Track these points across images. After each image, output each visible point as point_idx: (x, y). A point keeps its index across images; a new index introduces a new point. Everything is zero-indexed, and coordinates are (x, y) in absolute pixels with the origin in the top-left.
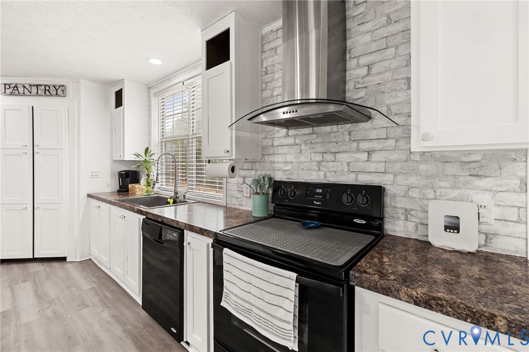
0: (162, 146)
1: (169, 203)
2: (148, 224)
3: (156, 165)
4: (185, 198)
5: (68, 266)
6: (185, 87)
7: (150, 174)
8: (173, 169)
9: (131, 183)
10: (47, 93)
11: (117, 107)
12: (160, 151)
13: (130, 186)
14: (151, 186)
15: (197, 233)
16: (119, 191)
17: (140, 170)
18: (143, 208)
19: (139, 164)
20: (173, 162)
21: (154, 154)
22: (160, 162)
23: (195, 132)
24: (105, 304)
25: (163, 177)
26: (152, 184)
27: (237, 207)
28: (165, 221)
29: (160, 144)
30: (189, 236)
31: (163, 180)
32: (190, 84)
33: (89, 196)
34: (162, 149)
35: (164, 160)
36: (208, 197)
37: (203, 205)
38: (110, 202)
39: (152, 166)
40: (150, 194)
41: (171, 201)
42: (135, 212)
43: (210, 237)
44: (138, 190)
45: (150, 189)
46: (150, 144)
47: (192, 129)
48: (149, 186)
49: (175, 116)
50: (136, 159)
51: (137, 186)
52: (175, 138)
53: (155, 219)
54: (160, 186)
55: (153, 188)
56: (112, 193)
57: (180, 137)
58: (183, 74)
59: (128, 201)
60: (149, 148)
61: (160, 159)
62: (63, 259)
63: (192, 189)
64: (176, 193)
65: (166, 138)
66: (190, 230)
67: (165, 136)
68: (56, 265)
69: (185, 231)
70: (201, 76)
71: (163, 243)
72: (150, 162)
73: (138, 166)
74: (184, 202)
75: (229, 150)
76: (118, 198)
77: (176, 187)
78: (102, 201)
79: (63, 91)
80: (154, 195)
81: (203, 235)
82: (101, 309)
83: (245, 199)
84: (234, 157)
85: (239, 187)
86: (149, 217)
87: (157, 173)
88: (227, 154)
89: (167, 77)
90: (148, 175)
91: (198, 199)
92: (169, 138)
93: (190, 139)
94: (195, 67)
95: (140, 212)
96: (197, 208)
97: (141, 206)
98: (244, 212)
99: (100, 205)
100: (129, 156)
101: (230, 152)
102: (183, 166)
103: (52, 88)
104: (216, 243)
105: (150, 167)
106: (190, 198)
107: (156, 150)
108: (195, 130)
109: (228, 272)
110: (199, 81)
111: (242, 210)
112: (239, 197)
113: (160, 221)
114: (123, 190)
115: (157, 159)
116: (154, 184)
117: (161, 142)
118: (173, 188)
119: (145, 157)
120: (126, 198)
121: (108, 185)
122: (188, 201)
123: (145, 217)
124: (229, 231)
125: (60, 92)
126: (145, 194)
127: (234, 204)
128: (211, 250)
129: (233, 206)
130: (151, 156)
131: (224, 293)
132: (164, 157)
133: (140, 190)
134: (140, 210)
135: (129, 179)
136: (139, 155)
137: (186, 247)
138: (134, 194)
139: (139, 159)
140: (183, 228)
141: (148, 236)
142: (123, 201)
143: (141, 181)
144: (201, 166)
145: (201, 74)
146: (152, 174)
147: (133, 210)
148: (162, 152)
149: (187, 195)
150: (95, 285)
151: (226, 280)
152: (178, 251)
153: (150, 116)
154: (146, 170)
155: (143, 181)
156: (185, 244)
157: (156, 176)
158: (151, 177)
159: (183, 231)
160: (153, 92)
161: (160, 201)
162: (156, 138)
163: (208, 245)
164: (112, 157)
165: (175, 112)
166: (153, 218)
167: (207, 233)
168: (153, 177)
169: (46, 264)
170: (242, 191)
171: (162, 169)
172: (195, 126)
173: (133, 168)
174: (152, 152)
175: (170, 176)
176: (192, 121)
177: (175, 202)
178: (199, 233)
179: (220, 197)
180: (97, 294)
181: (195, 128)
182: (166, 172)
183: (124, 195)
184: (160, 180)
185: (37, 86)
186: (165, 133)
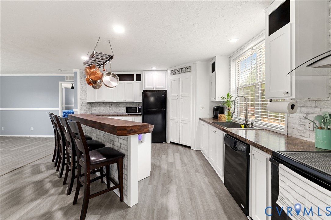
0: (237, 91)
1: (241, 127)
2: (228, 138)
3: (234, 103)
4: (252, 125)
5: (192, 151)
6: (254, 50)
7: (230, 109)
8: (244, 106)
9: (219, 114)
10: (185, 71)
11: (213, 72)
12: (236, 94)
13: (219, 115)
14: (231, 116)
15: (259, 148)
16: (213, 118)
17: (224, 106)
18: (226, 128)
19: (223, 103)
20: (245, 101)
21: (233, 97)
22: (236, 101)
23: (261, 80)
24: (206, 175)
25: (238, 111)
26: (231, 115)
27: (299, 137)
28: (238, 137)
29: (236, 90)
30: (253, 150)
31: (238, 113)
32: (257, 48)
33: (200, 119)
34: (237, 93)
35: (239, 100)
36: (271, 126)
37: (266, 132)
38: (209, 123)
39: (232, 104)
40: (230, 121)
41: (243, 126)
42: (221, 130)
43: (269, 154)
44: (223, 118)
45: (230, 117)
46: (230, 91)
47: (258, 78)
48: (229, 116)
49: (246, 72)
50: (222, 100)
51: (223, 115)
52: (246, 85)
53: (232, 135)
54: (236, 117)
55: (232, 117)
56: (210, 119)
57: (250, 85)
58: (252, 42)
59: (218, 123)
60: (230, 93)
61: (236, 100)
62: (190, 147)
63: (258, 120)
64: (246, 122)
65: (240, 86)
66: (254, 146)
67: (239, 85)
68: (187, 149)
69: (251, 146)
70: (264, 41)
71: (236, 151)
72: (230, 102)
73: (223, 104)
74: (252, 128)
75: (289, 92)
76: (213, 121)
77: (246, 117)
78: (205, 122)
79: (190, 69)
80: (232, 121)
81: (263, 151)
82: (204, 176)
83: (308, 132)
84: (293, 97)
85: (301, 121)
86: (229, 134)
87: (234, 109)
88: (287, 95)
89: (241, 48)
90: (229, 110)
91: (262, 127)
92: (242, 86)
93: (257, 85)
94: (261, 36)
95: (224, 130)
96: (262, 133)
97: (225, 127)
98: (305, 142)
99: (205, 124)
100: (218, 99)
101: (289, 94)
102: (251, 104)
103: (186, 68)
104: (273, 158)
105: (230, 105)
106: (257, 126)
107: (233, 95)
108: (261, 79)
109: (283, 182)
110: (263, 44)
111: (304, 140)
112: (301, 129)
113: (235, 137)
114: (216, 117)
115: (234, 100)
116: (232, 115)
117: (237, 89)
118: (244, 118)
119: (227, 99)
120: (216, 122)
121: (208, 114)
122: (255, 127)
123: (226, 133)
124: (286, 152)
125: (189, 70)
126: (227, 120)
127: (296, 134)
128: (270, 163)
129: (294, 136)
130: (231, 98)
131: (279, 196)
132: (239, 98)
133: (224, 118)
134: (224, 129)
135: (218, 112)
136: (224, 98)
137: (251, 156)
138: (221, 120)
139: (224, 100)
140: (249, 144)
141: (228, 144)
142: (215, 123)
143: (225, 113)
144: (265, 104)
145: (264, 39)
146: (231, 109)
147: (220, 129)
148: (237, 95)
149: (254, 124)
150: (202, 164)
151: (281, 187)
152: (246, 157)
153: (230, 74)
154: (228, 107)
155: (226, 113)
156: (250, 154)
157: (233, 110)
158: (230, 111)
159: (249, 145)
160: (232, 59)
161: (236, 126)
162: (234, 87)
163: (267, 159)
164: (210, 99)
165: (246, 69)
166: (231, 135)
167: (267, 150)
168: (232, 110)
169: (184, 148)
170: (305, 125)
171: (237, 106)
172: (261, 76)
173: (221, 105)
174: (231, 96)
175: (243, 110)
176: (258, 73)
177: (245, 127)
178: (260, 149)
179: (283, 127)
180: (203, 168)
181: (261, 78)
182: (240, 108)
183: (216, 120)
184: (236, 113)
185: (181, 69)
186: (239, 84)
